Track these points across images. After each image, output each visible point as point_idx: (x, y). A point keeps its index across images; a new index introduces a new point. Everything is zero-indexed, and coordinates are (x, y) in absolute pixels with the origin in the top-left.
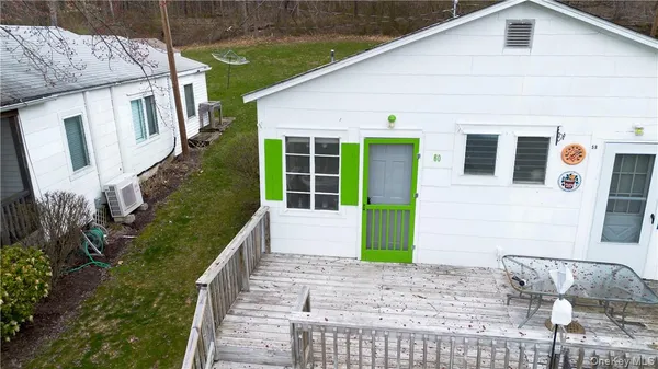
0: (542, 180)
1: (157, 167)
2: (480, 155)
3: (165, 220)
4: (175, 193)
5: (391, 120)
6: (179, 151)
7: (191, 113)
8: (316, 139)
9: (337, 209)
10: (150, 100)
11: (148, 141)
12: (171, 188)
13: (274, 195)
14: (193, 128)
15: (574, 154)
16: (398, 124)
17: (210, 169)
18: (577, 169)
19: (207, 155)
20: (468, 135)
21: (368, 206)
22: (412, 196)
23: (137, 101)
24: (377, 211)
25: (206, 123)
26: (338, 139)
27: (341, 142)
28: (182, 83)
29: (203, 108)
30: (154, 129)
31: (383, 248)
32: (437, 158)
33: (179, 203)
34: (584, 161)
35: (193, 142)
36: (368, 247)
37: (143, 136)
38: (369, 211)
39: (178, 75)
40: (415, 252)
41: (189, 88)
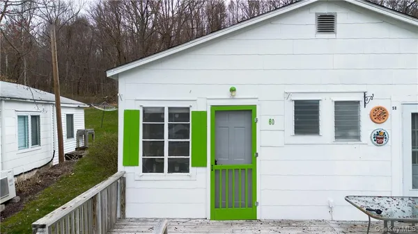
0: (358, 138)
1: (35, 171)
2: (306, 117)
3: (32, 209)
4: (46, 189)
5: (233, 90)
6: (56, 161)
7: (70, 135)
8: (169, 108)
9: (188, 171)
10: (36, 119)
11: (30, 149)
12: (43, 186)
13: (131, 162)
14: (70, 146)
15: (380, 115)
16: (238, 94)
17: (80, 172)
18: (384, 127)
19: (79, 163)
20: (296, 102)
21: (216, 167)
22: (253, 155)
23: (24, 117)
24: (224, 170)
25: (81, 145)
26: (188, 108)
27: (191, 110)
28: (64, 113)
29: (80, 133)
30: (36, 141)
31: (230, 206)
32: (271, 122)
33: (49, 195)
34: (388, 121)
35: (70, 156)
36: (217, 206)
37: (26, 146)
38: (217, 171)
39: (61, 105)
40: (258, 208)
41: (70, 117)
